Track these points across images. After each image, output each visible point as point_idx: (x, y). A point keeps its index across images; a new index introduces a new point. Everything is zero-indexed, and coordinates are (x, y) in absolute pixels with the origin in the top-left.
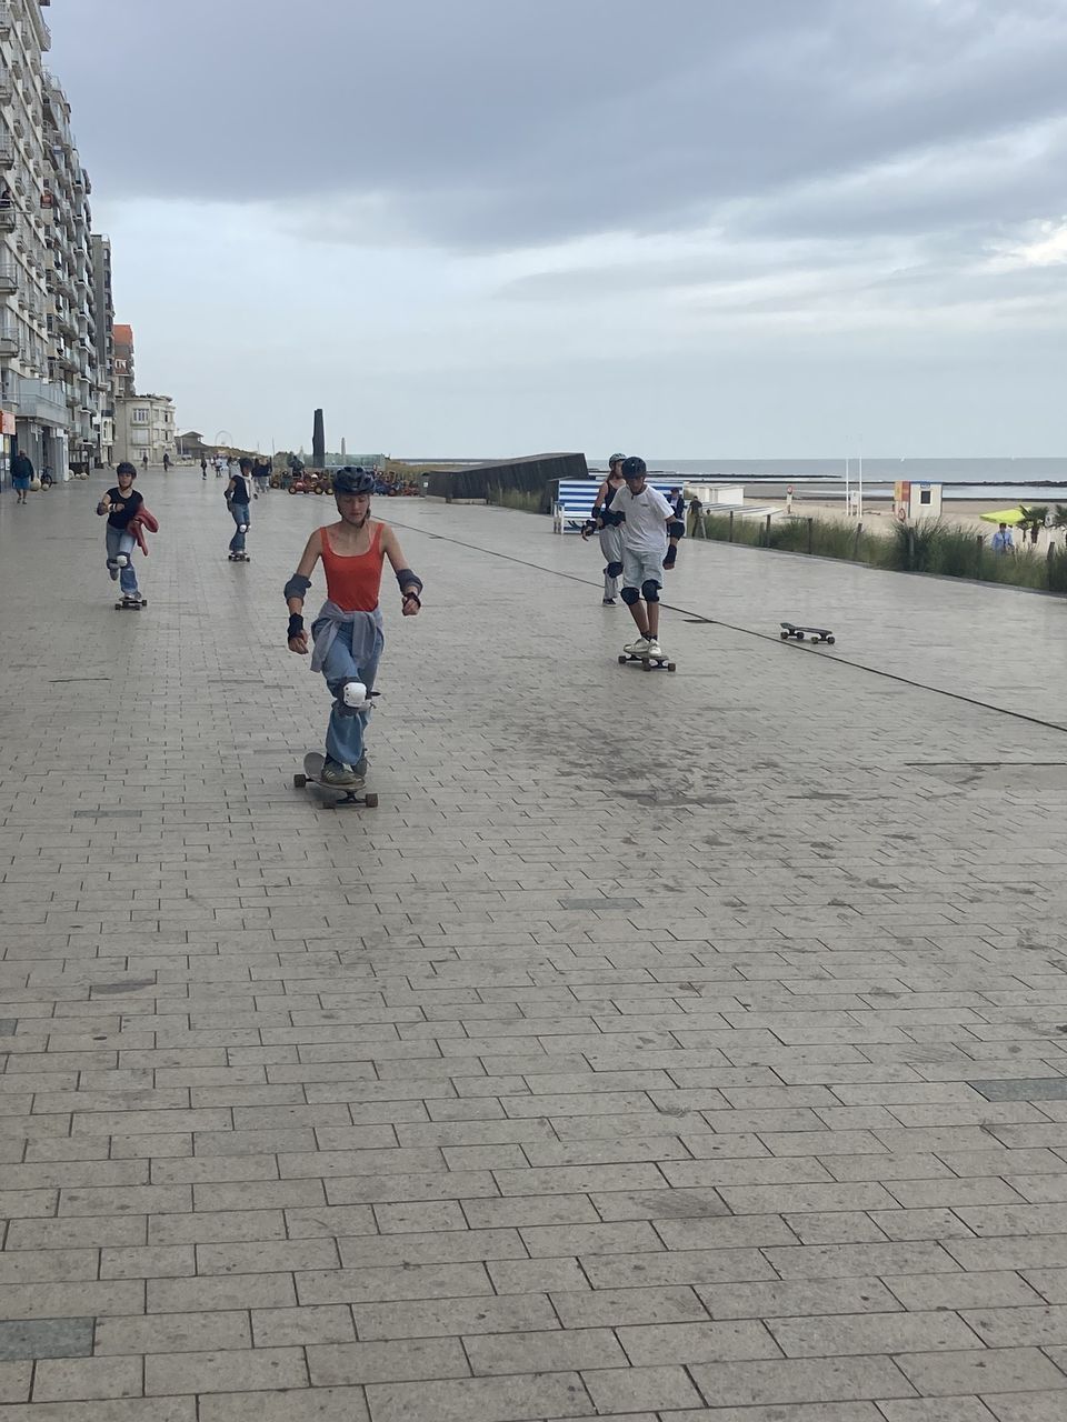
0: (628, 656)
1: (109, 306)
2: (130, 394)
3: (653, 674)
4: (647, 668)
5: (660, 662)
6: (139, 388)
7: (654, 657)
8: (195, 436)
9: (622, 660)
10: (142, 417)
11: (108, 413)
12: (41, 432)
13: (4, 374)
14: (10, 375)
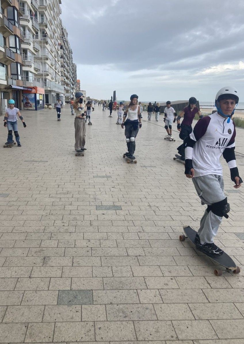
0: (166, 138)
3: (171, 142)
4: (170, 141)
5: (173, 140)
6: (81, 89)
7: (171, 139)
8: (89, 97)
9: (165, 139)
12: (56, 94)
13: (45, 80)
14: (48, 80)
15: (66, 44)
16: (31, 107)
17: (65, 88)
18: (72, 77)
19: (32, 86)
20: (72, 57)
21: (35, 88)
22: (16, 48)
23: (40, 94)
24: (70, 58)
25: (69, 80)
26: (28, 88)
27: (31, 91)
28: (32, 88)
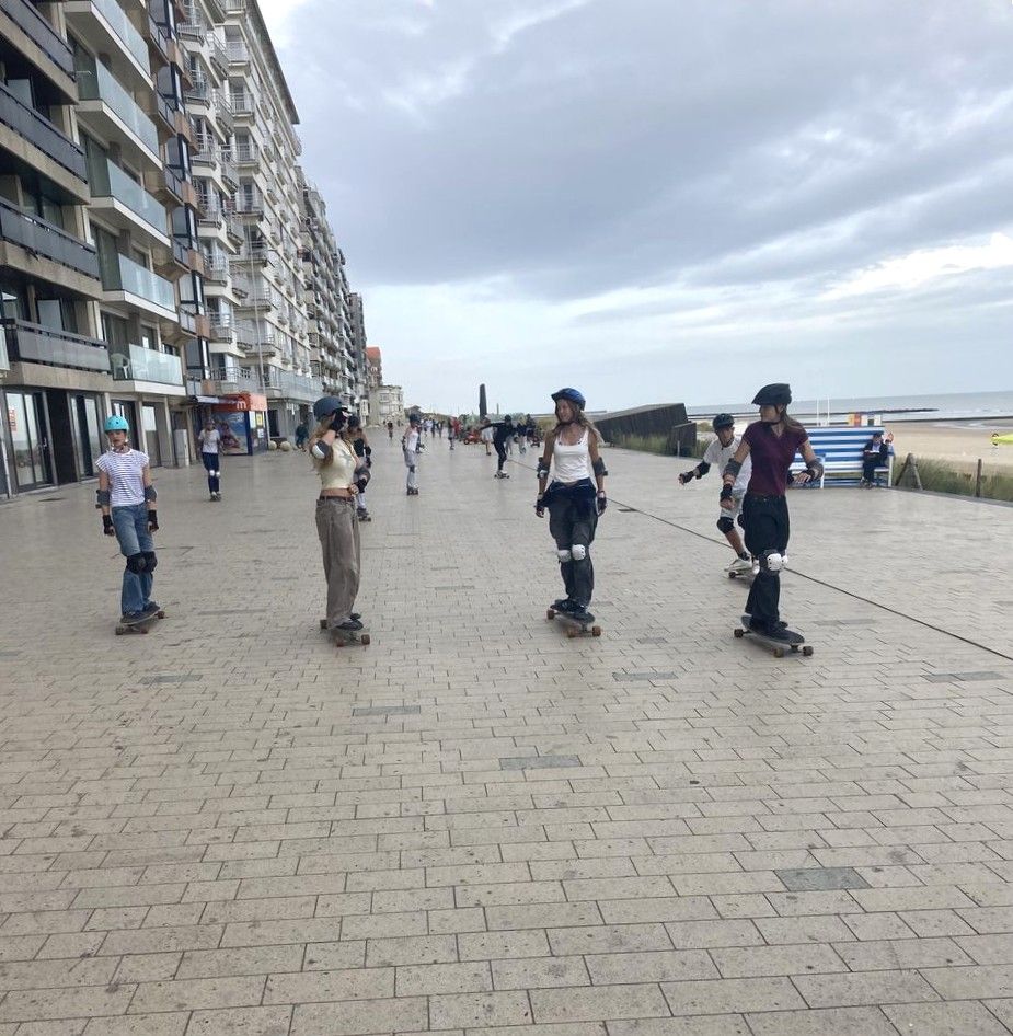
1: (363, 334)
8: (416, 408)
10: (385, 398)
11: (366, 397)
12: (298, 409)
13: (266, 368)
14: (272, 370)
15: (321, 241)
16: (236, 447)
17: (324, 384)
18: (347, 343)
19: (236, 391)
20: (343, 276)
21: (244, 397)
22: (195, 302)
23: (257, 412)
24: (337, 281)
25: (339, 354)
26: (227, 397)
27: (235, 405)
28: (236, 398)
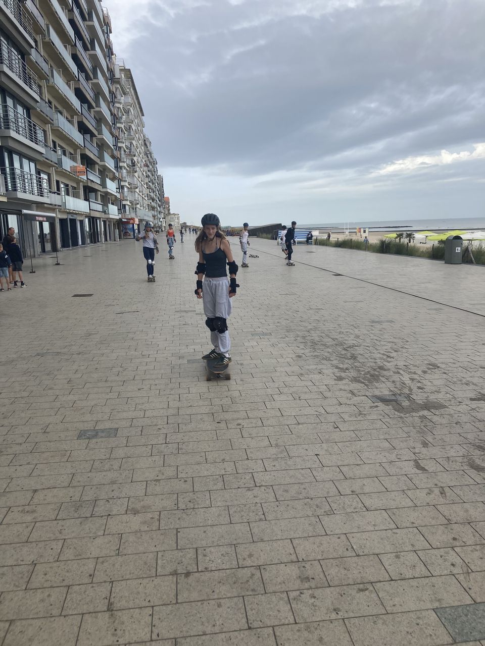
1: (163, 192)
2: (169, 214)
6: (172, 212)
8: (185, 223)
10: (172, 219)
11: (164, 218)
14: (138, 209)
16: (130, 236)
18: (158, 196)
19: (130, 217)
21: (132, 219)
24: (155, 172)
25: (156, 201)
27: (130, 222)
